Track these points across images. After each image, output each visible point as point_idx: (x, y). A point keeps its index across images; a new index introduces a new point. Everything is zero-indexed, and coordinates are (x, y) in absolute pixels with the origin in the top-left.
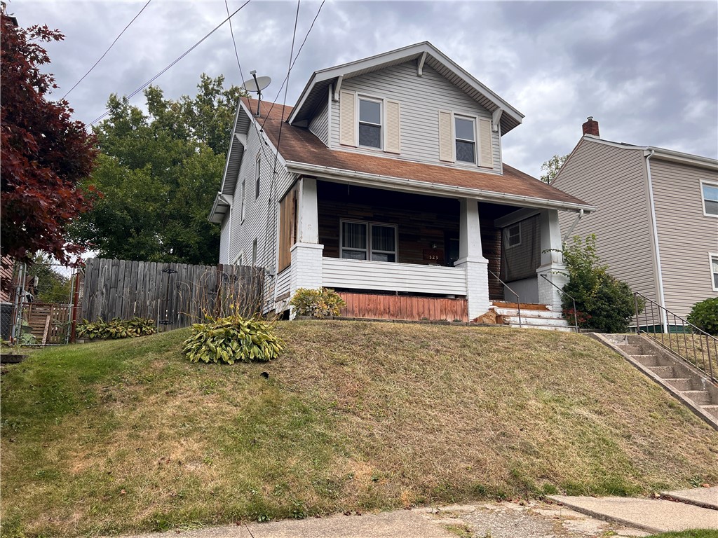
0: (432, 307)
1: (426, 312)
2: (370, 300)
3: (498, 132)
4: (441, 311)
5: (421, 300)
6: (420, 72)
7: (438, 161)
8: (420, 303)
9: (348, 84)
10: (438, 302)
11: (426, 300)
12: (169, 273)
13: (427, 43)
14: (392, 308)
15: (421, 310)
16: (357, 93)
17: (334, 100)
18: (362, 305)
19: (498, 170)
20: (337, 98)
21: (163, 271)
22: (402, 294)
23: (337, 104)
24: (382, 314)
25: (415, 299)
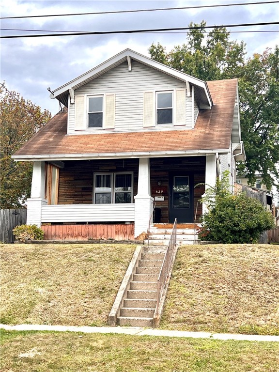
0: (109, 230)
1: (106, 234)
2: (69, 228)
3: (191, 96)
4: (116, 232)
5: (102, 226)
6: (130, 69)
7: (142, 128)
8: (101, 228)
9: (81, 90)
10: (114, 227)
11: (105, 226)
12: (16, 214)
13: (128, 49)
14: (83, 233)
15: (102, 233)
16: (86, 95)
17: (71, 104)
18: (65, 232)
19: (191, 125)
20: (72, 102)
21: (13, 214)
22: (90, 223)
23: (74, 105)
24: (77, 236)
25: (98, 226)
